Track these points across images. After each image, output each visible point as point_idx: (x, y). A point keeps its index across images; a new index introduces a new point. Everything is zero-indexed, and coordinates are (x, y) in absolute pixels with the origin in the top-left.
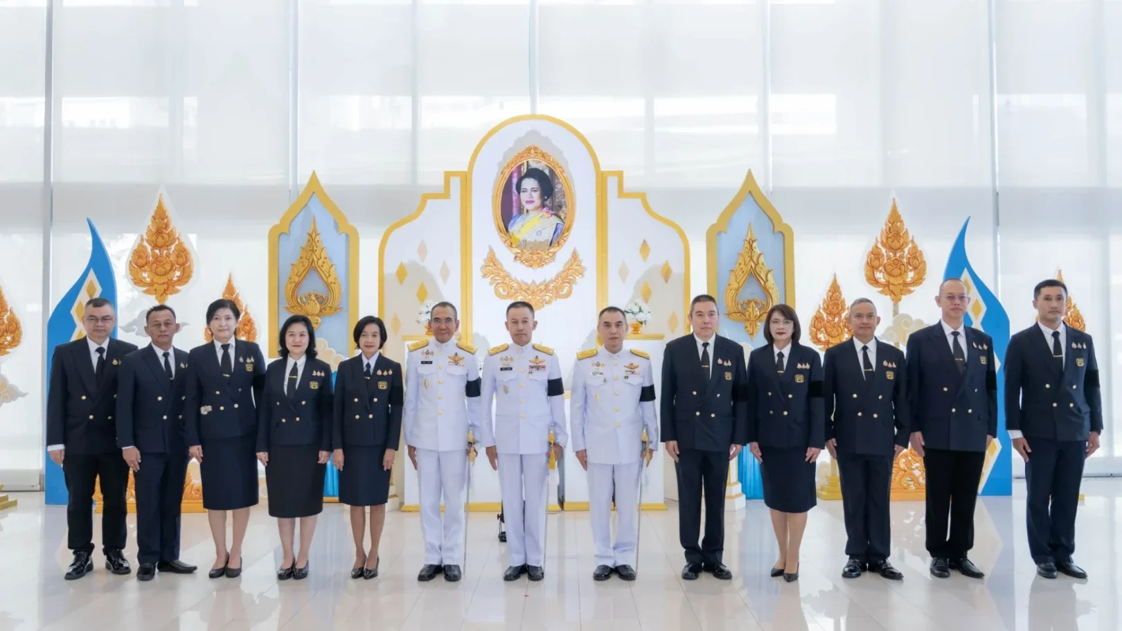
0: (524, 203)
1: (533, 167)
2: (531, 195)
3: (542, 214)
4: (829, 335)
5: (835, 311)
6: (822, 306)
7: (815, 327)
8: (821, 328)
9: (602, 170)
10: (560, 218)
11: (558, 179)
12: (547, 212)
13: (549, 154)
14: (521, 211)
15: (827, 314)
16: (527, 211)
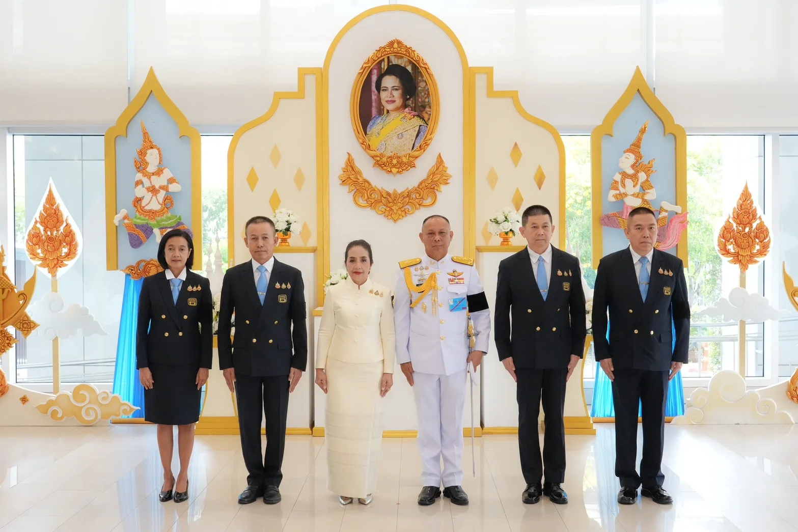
0: (383, 103)
1: (394, 63)
2: (391, 94)
3: (403, 115)
4: (738, 246)
5: (746, 220)
6: (732, 216)
7: (723, 238)
8: (730, 239)
9: (470, 65)
10: (423, 119)
11: (422, 76)
12: (410, 113)
13: (413, 49)
14: (380, 112)
15: (737, 224)
16: (388, 111)
